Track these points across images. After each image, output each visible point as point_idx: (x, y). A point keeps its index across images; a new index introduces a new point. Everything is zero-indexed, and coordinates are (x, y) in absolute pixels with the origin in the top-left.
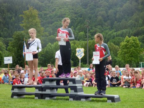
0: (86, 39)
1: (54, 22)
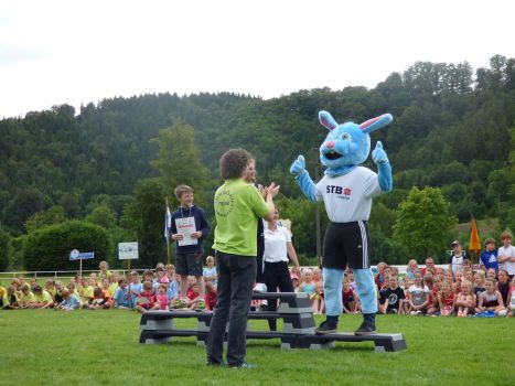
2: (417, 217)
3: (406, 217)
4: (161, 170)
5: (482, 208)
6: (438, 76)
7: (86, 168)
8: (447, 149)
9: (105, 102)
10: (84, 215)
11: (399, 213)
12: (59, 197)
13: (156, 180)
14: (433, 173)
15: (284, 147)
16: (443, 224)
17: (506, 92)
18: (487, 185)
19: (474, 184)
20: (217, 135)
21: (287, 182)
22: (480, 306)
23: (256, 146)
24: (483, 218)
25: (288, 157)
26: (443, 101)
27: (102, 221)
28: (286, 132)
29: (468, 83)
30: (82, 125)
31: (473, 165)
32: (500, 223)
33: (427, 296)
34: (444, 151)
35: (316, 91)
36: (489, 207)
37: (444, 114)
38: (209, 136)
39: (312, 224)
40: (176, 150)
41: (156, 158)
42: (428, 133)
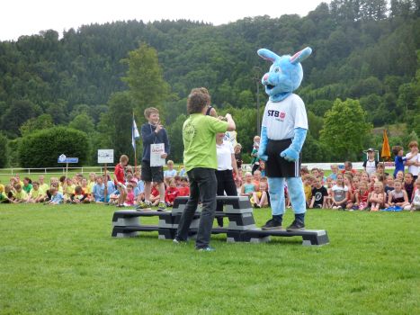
0: (255, 104)
1: (190, 71)
2: (340, 123)
3: (331, 124)
4: (130, 85)
5: (393, 115)
6: (359, 6)
7: (69, 83)
8: (365, 67)
9: (83, 28)
10: (68, 121)
11: (325, 120)
12: (47, 107)
13: (126, 93)
14: (353, 87)
15: (231, 65)
16: (361, 129)
17: (415, 18)
18: (397, 96)
19: (387, 95)
20: (176, 56)
21: (234, 94)
22: (389, 202)
23: (208, 64)
24: (393, 123)
25: (235, 73)
26: (363, 26)
27: (82, 127)
28: (233, 53)
29: (383, 11)
30: (65, 47)
31: (386, 80)
32: (408, 127)
33: (347, 194)
34: (363, 68)
35: (258, 18)
36: (399, 114)
37: (363, 37)
38: (170, 56)
39: (254, 129)
40: (142, 69)
41: (126, 76)
42: (350, 53)
